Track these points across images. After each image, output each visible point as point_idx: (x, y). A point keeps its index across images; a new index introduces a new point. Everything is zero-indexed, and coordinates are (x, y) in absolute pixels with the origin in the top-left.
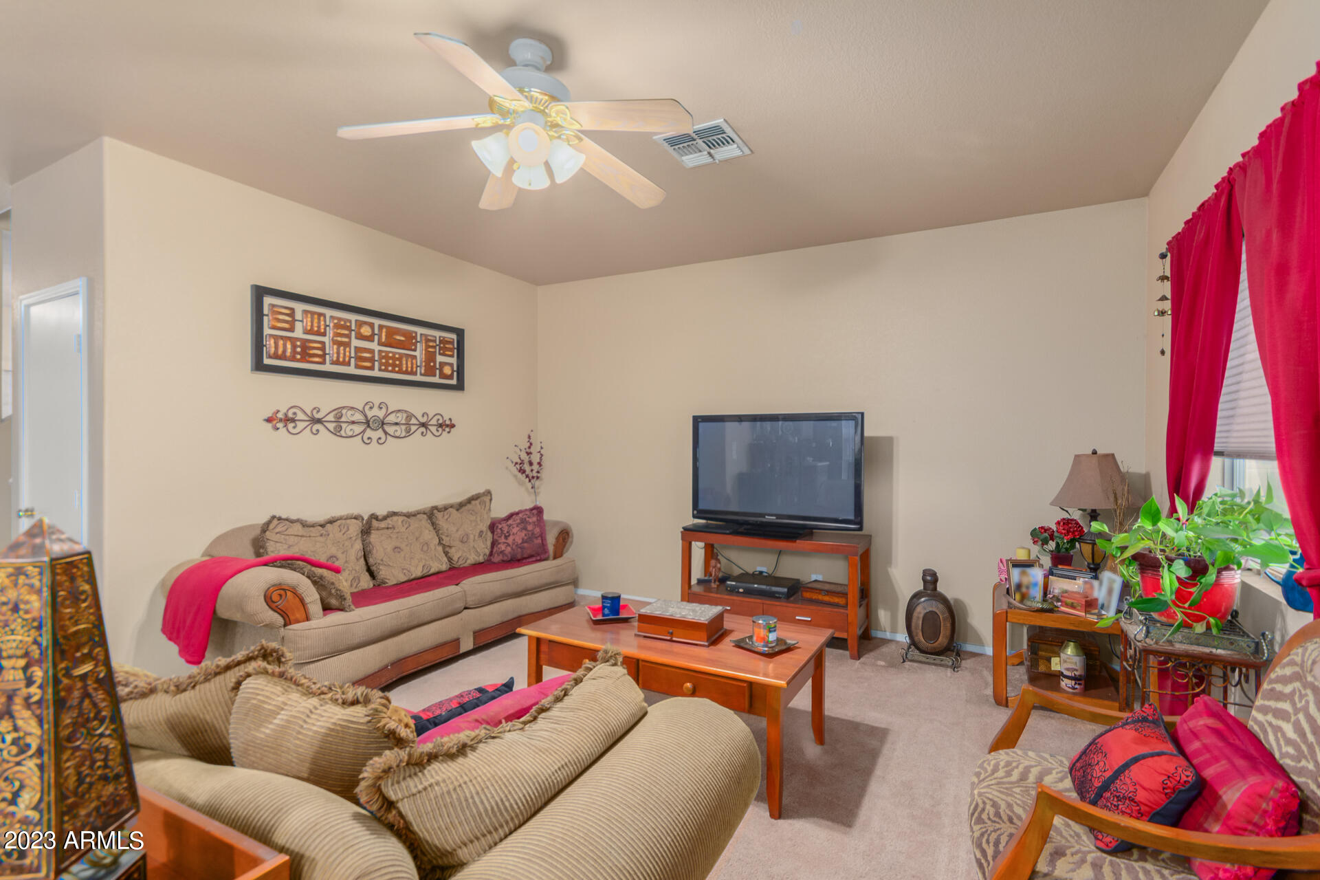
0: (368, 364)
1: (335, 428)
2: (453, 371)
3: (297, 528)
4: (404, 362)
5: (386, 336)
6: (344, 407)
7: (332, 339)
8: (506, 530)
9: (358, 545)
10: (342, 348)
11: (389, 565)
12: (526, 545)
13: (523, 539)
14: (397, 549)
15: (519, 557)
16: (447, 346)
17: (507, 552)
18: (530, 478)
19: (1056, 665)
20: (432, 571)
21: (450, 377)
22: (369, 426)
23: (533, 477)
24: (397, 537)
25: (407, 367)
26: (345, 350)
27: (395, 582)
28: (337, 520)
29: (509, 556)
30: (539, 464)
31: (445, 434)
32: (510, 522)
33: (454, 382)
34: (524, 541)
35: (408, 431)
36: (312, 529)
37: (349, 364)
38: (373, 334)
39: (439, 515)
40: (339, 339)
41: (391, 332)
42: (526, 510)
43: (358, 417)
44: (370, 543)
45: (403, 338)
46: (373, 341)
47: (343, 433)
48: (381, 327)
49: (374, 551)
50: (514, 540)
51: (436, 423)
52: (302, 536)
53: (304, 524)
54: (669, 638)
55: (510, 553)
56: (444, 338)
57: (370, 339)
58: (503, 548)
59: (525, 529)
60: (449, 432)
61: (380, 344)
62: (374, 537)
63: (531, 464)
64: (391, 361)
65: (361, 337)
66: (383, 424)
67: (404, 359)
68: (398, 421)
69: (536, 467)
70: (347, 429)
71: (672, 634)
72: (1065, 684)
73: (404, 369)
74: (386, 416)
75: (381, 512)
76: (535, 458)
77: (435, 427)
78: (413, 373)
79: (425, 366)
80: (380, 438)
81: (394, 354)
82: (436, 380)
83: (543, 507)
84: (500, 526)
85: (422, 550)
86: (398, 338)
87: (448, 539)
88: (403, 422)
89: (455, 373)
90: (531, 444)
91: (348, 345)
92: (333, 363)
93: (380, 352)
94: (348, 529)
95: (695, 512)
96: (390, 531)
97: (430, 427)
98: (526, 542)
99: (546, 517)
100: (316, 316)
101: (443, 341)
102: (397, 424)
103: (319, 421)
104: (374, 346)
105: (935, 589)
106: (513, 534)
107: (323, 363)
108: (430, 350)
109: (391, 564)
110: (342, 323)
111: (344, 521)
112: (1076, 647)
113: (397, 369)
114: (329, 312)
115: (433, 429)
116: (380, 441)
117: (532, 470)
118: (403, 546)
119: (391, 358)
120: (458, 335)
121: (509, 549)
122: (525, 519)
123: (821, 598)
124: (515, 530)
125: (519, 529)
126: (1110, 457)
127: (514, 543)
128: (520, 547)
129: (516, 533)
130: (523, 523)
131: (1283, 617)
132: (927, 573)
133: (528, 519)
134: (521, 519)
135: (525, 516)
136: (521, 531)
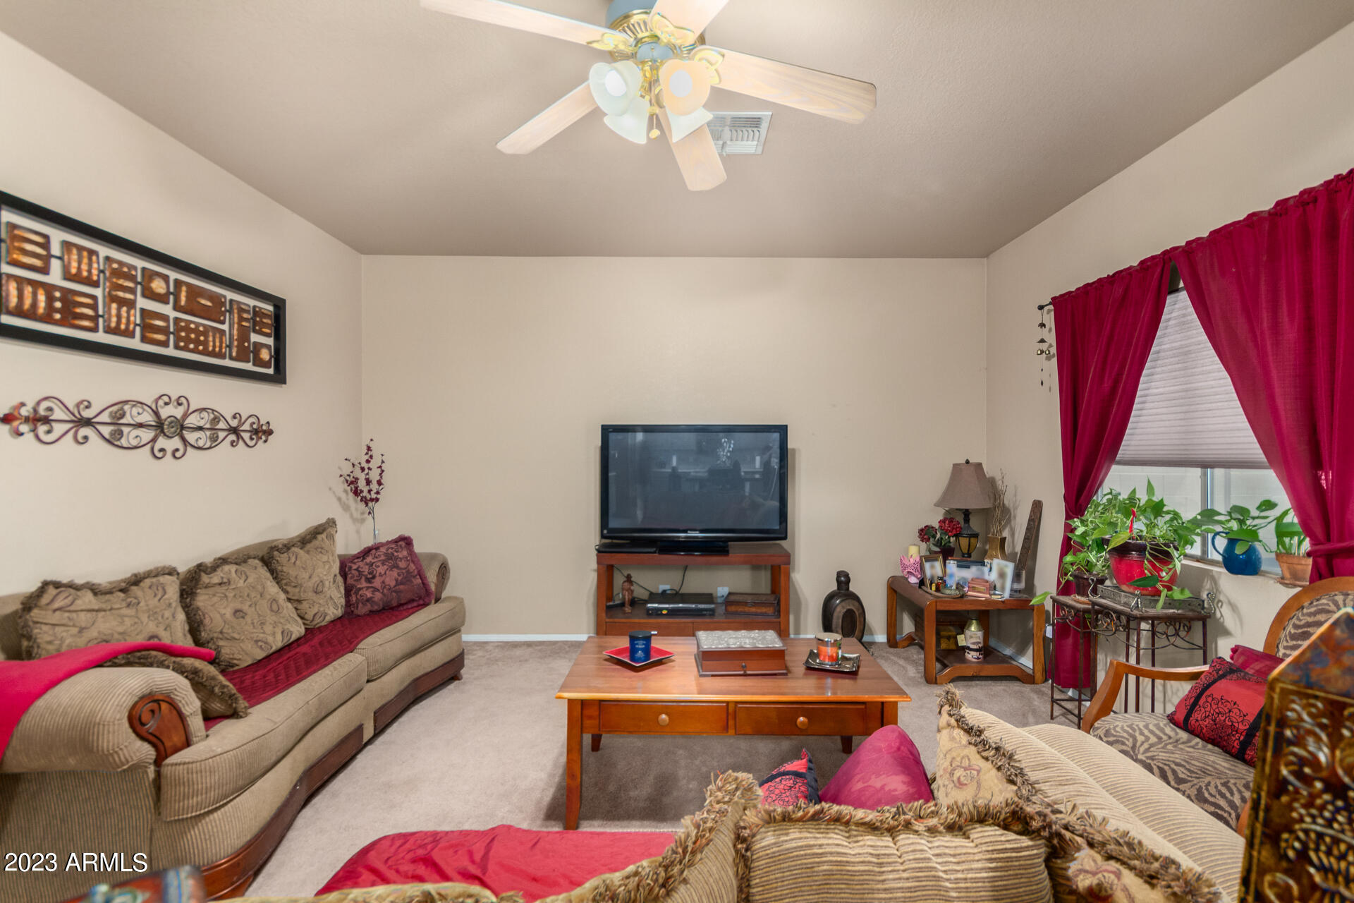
0: (161, 337)
1: (112, 434)
2: (271, 357)
3: (87, 599)
4: (211, 339)
5: (187, 297)
6: (126, 402)
7: (109, 293)
8: (366, 570)
9: (181, 616)
10: (124, 309)
11: (235, 639)
12: (401, 587)
13: (397, 580)
14: (238, 613)
15: (394, 603)
16: (265, 320)
17: (376, 599)
18: (366, 501)
19: (962, 641)
20: (294, 637)
21: (266, 365)
22: (162, 431)
23: (372, 500)
24: (235, 596)
25: (214, 346)
26: (128, 312)
27: (250, 662)
28: (145, 578)
29: (381, 606)
30: (379, 483)
31: (260, 442)
32: (369, 559)
33: (271, 371)
34: (398, 583)
35: (214, 439)
36: (108, 597)
37: (131, 335)
38: (168, 293)
39: (283, 558)
40: (121, 294)
41: (194, 292)
42: (388, 542)
43: (147, 417)
44: (198, 608)
45: (209, 304)
46: (167, 303)
47: (124, 442)
48: (178, 283)
49: (207, 621)
50: (383, 582)
51: (248, 428)
52: (97, 611)
53: (95, 590)
54: (742, 672)
55: (382, 599)
56: (260, 308)
57: (162, 299)
58: (369, 595)
59: (397, 567)
60: (265, 441)
61: (177, 307)
62: (202, 600)
63: (368, 482)
64: (193, 336)
65: (150, 294)
66: (183, 427)
67: (211, 334)
68: (201, 423)
69: (374, 486)
70: (130, 436)
71: (744, 668)
72: (971, 656)
73: (211, 349)
74: (186, 416)
75: (208, 559)
76: (374, 476)
77: (249, 434)
78: (221, 356)
79: (237, 347)
80: (177, 450)
81: (198, 325)
82: (249, 366)
83: (412, 537)
84: (355, 567)
85: (272, 610)
86: (203, 302)
87: (297, 590)
88: (208, 426)
89: (273, 359)
90: (371, 457)
91: (131, 304)
92: (108, 330)
93: (177, 320)
94: (165, 593)
95: (605, 532)
96: (224, 587)
97: (243, 434)
98: (401, 583)
99: (418, 548)
100: (85, 254)
101: (257, 312)
102: (200, 428)
103: (88, 422)
104: (167, 310)
105: (848, 589)
106: (381, 575)
107: (94, 330)
108: (244, 324)
109: (236, 636)
110: (125, 269)
111: (154, 580)
112: (978, 624)
113: (201, 348)
114: (104, 251)
115: (246, 436)
116: (178, 454)
117: (370, 491)
118: (245, 608)
119: (192, 331)
120: (276, 306)
121: (378, 596)
122: (393, 554)
123: (746, 609)
124: (381, 570)
125: (386, 567)
126: (979, 465)
127: (385, 587)
128: (394, 591)
129: (383, 572)
130: (391, 559)
131: (1214, 581)
132: (840, 574)
133: (396, 554)
134: (386, 554)
135: (390, 550)
136: (391, 570)
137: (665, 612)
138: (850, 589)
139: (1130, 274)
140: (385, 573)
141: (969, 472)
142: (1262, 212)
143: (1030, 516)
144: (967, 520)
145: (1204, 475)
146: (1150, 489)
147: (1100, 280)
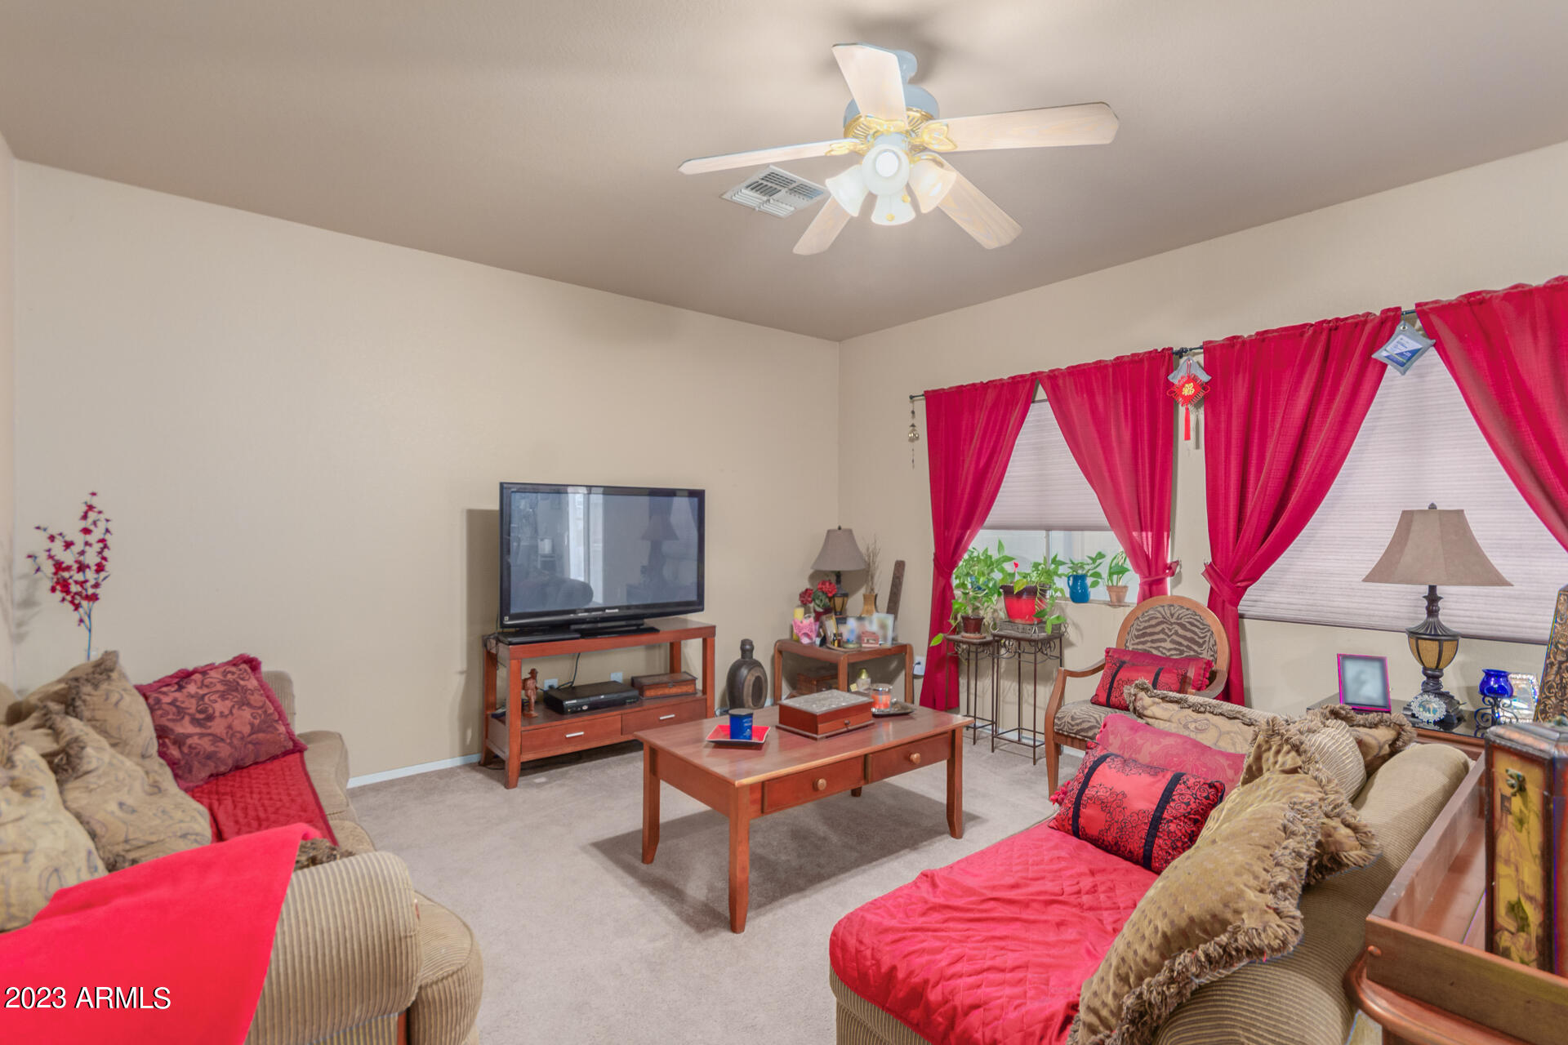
8: (191, 705)
12: (261, 736)
13: (252, 725)
17: (221, 755)
18: (77, 601)
23: (86, 598)
29: (230, 763)
32: (193, 689)
34: (254, 729)
42: (222, 664)
50: (230, 727)
55: (230, 755)
58: (207, 747)
59: (249, 705)
69: (91, 574)
84: (167, 698)
98: (260, 730)
105: (751, 656)
106: (222, 715)
117: (83, 583)
121: (224, 751)
122: (238, 683)
123: (667, 691)
124: (220, 707)
125: (228, 703)
126: (850, 531)
127: (233, 735)
128: (250, 742)
129: (227, 712)
130: (236, 690)
131: (1062, 610)
132: (744, 643)
133: (242, 683)
134: (224, 682)
135: (229, 676)
136: (239, 708)
137: (585, 708)
138: (754, 657)
139: (1003, 384)
140: (231, 713)
141: (839, 537)
142: (1123, 357)
143: (894, 574)
144: (838, 581)
145: (1048, 536)
146: (1000, 546)
147: (974, 385)
